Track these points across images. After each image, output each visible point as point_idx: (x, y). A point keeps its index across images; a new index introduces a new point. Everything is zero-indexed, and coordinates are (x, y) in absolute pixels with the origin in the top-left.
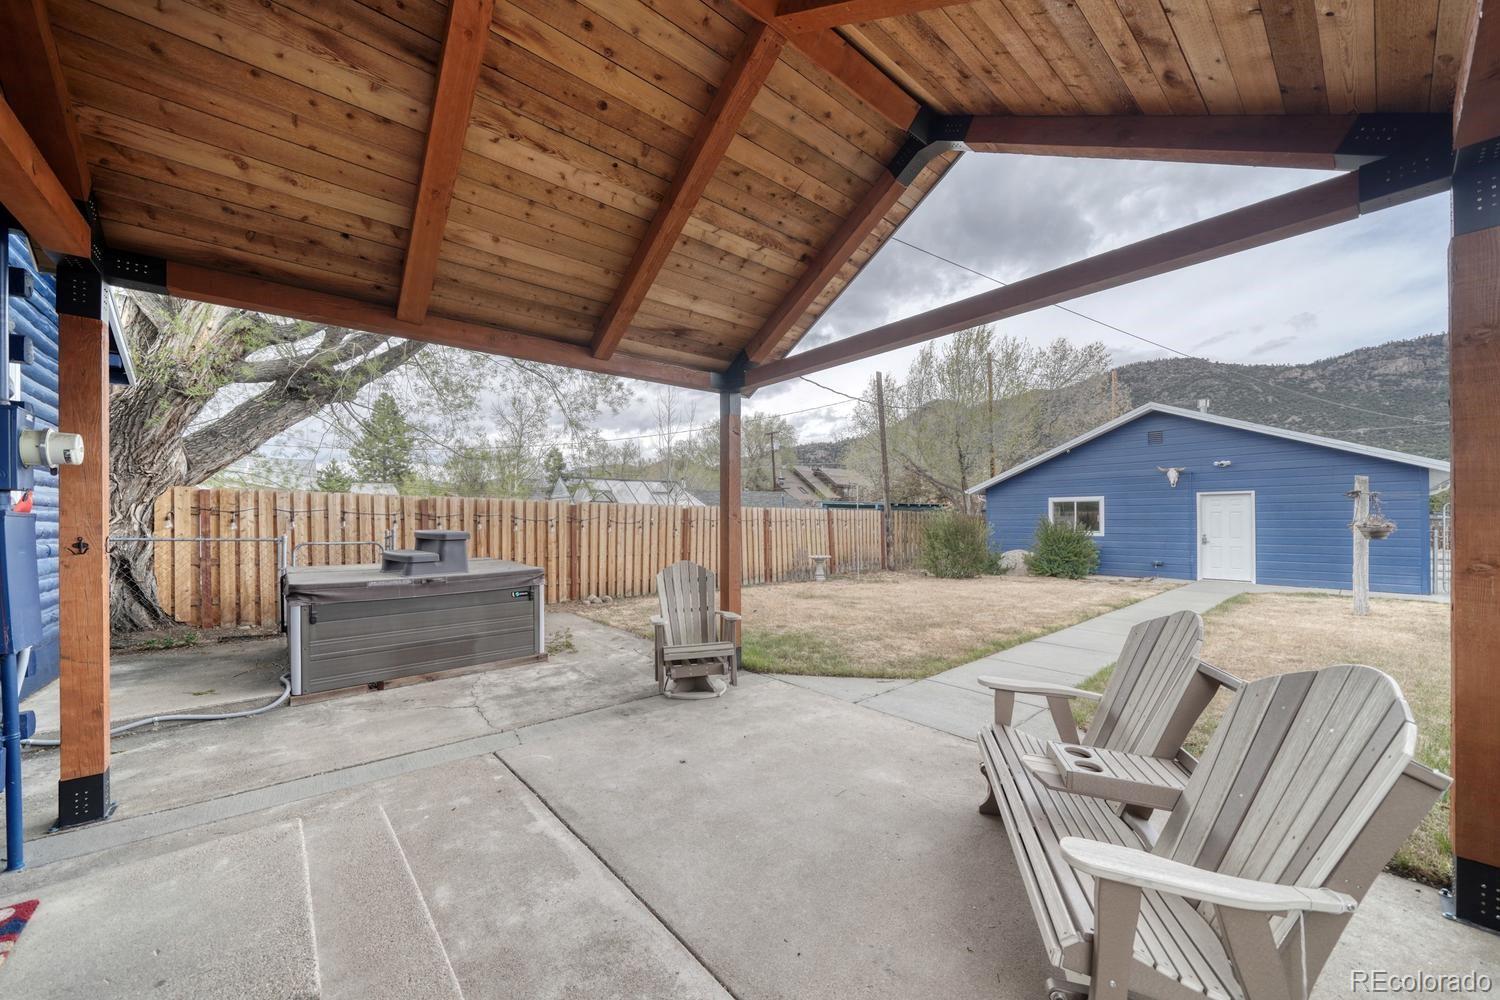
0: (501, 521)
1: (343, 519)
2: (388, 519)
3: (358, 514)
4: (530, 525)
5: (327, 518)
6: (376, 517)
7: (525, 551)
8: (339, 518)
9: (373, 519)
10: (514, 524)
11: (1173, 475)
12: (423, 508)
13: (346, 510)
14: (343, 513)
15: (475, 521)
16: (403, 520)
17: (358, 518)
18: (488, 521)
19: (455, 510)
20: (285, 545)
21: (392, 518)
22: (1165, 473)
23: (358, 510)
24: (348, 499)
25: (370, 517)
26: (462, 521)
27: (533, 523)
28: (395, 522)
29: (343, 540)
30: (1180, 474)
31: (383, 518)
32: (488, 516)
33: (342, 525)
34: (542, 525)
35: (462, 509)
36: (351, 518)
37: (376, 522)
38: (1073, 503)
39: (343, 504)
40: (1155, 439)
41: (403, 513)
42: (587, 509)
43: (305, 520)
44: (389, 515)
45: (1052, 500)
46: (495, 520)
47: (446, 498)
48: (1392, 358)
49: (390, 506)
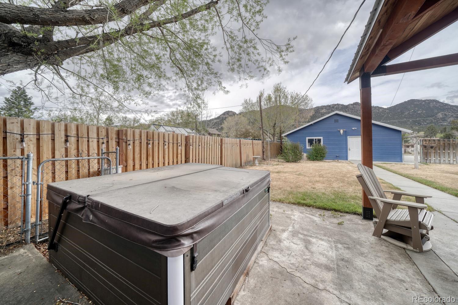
0: (159, 143)
1: (66, 141)
2: (98, 141)
3: (78, 137)
4: (171, 145)
5: (53, 140)
6: (90, 140)
7: (169, 159)
8: (63, 139)
9: (88, 141)
10: (164, 145)
11: (342, 131)
12: (120, 135)
13: (68, 134)
14: (67, 136)
15: (147, 143)
16: (108, 142)
17: (78, 141)
18: (153, 143)
19: (137, 137)
20: (31, 162)
21: (101, 141)
22: (340, 131)
23: (78, 135)
24: (70, 127)
25: (86, 139)
26: (141, 143)
27: (172, 144)
28: (103, 143)
29: (67, 156)
30: (344, 131)
31: (96, 140)
32: (153, 140)
33: (66, 145)
34: (175, 145)
35: (141, 136)
36: (73, 140)
37: (90, 143)
38: (313, 139)
39: (66, 130)
40: (336, 121)
41: (108, 137)
42: (192, 138)
43: (35, 141)
44: (99, 138)
45: (307, 138)
46: (156, 142)
47: (132, 130)
48: (323, 109)
49: (100, 133)
